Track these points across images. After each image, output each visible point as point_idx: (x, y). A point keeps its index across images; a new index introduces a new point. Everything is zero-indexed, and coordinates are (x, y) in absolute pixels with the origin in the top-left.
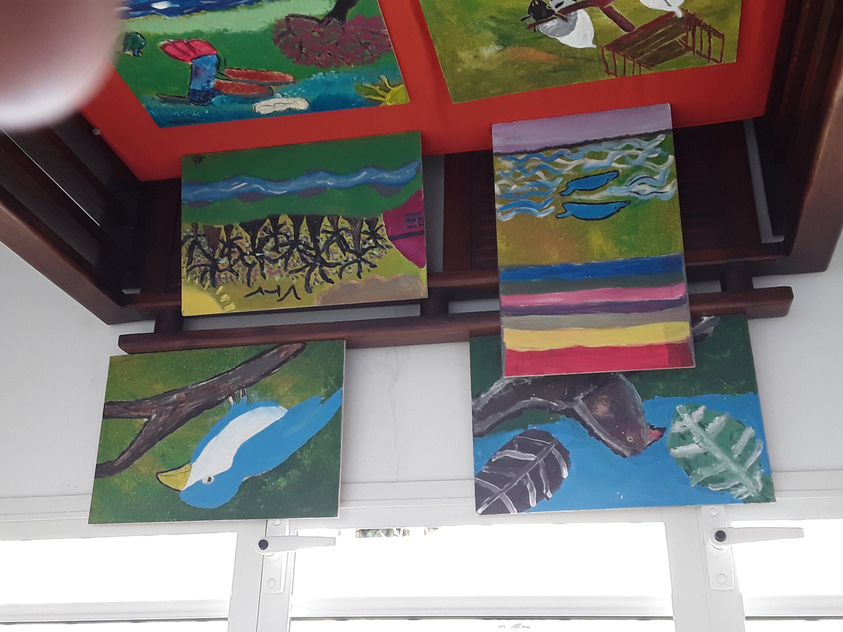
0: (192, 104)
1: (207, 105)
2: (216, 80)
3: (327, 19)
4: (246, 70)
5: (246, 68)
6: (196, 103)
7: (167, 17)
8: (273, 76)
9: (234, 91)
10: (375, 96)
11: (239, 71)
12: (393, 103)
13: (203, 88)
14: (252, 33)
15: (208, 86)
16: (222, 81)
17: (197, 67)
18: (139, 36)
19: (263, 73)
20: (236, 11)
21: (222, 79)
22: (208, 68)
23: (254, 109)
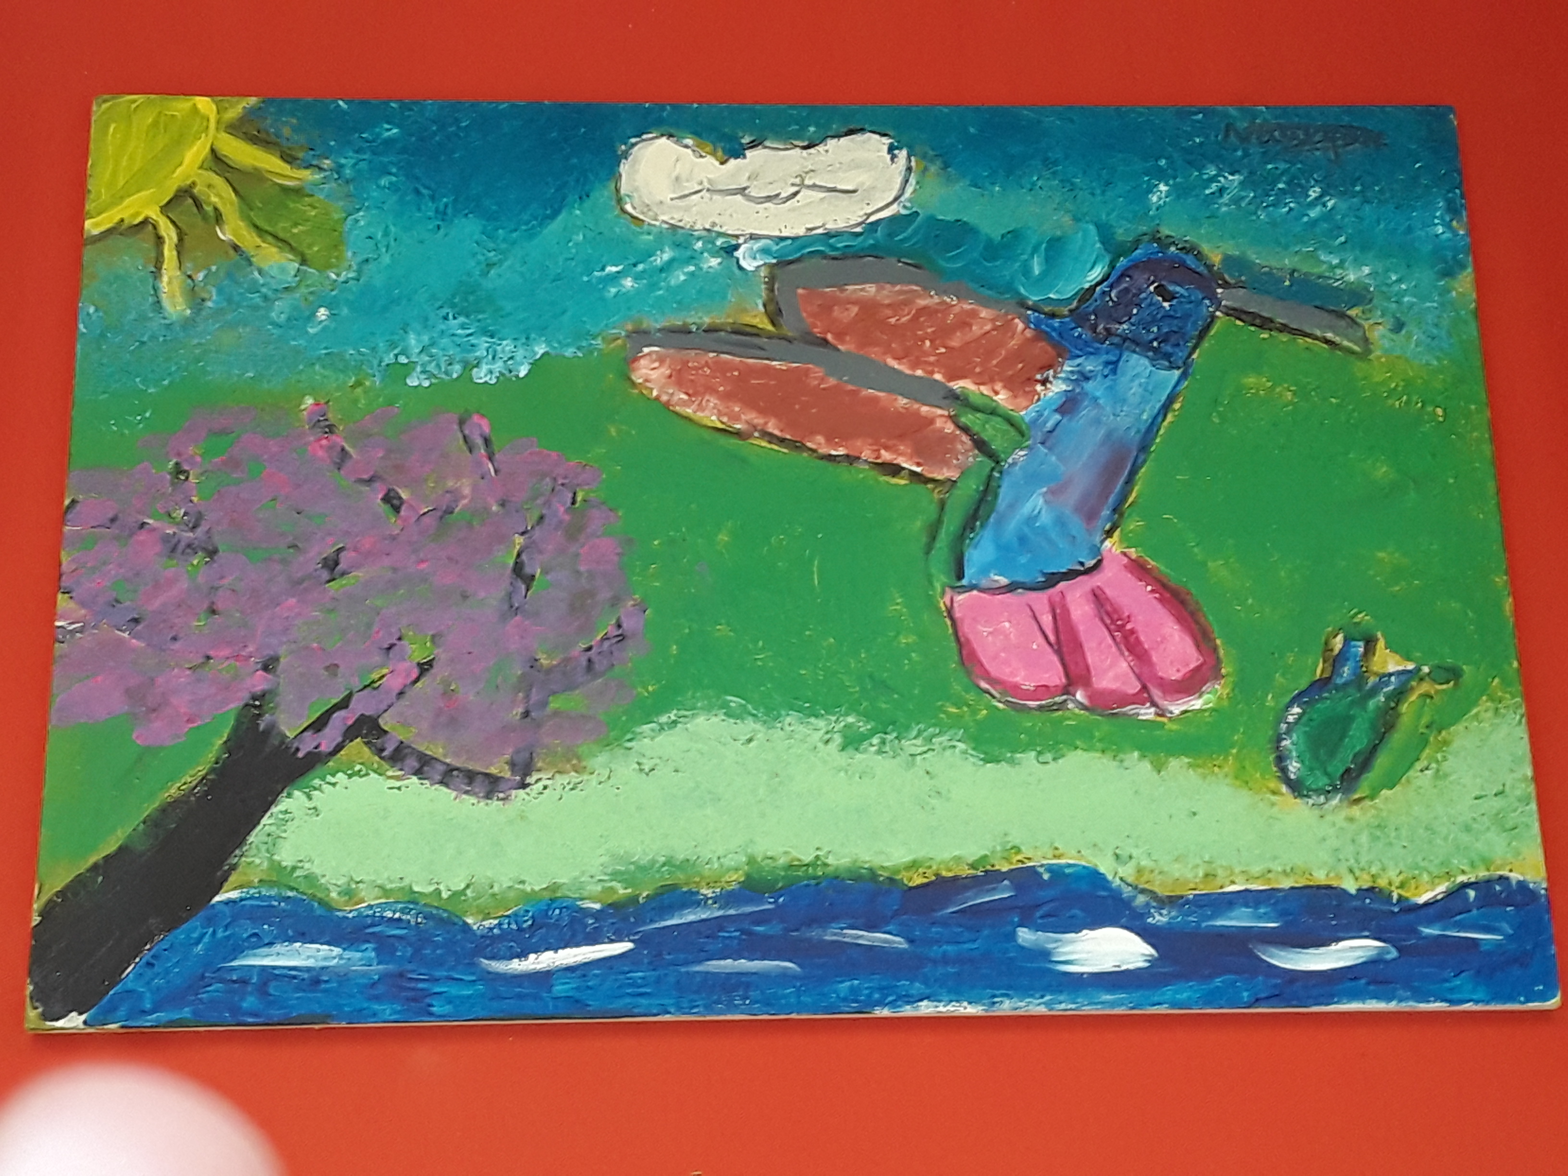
0: (1216, 259)
1: (1136, 244)
2: (1026, 414)
3: (328, 738)
4: (851, 459)
5: (843, 473)
6: (1190, 261)
7: (1105, 867)
8: (726, 397)
9: (965, 322)
10: (256, 176)
11: (886, 456)
12: (180, 106)
13: (1113, 366)
14: (734, 701)
15: (1085, 377)
16: (1002, 398)
17: (1091, 516)
18: (1294, 767)
19: (773, 428)
20: (751, 860)
21: (994, 412)
22: (1036, 502)
23: (913, 180)
